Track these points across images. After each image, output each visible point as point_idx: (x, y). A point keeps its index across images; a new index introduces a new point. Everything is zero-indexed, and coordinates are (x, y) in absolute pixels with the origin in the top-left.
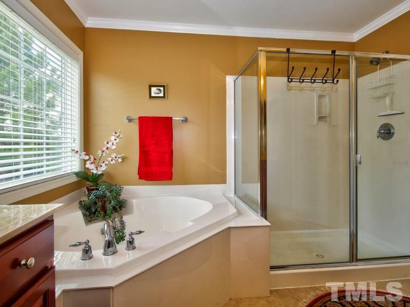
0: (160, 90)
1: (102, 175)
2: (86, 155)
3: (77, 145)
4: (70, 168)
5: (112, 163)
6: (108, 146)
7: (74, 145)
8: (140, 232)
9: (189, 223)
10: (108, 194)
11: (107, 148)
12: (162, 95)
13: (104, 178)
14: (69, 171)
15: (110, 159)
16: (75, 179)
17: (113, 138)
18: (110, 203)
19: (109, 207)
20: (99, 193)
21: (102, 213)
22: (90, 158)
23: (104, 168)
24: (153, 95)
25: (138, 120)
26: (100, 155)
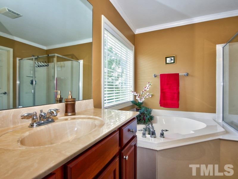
0: (172, 59)
1: (142, 103)
2: (136, 93)
3: (132, 89)
4: (129, 99)
5: (147, 97)
6: (145, 89)
7: (131, 89)
8: (167, 131)
9: (192, 132)
10: (146, 112)
11: (145, 90)
12: (173, 61)
13: (143, 105)
14: (129, 100)
15: (146, 96)
16: (131, 104)
17: (148, 85)
18: (147, 117)
19: (146, 118)
20: (142, 111)
21: (143, 121)
22: (138, 95)
23: (143, 100)
24: (168, 62)
25: (160, 76)
26: (142, 93)
